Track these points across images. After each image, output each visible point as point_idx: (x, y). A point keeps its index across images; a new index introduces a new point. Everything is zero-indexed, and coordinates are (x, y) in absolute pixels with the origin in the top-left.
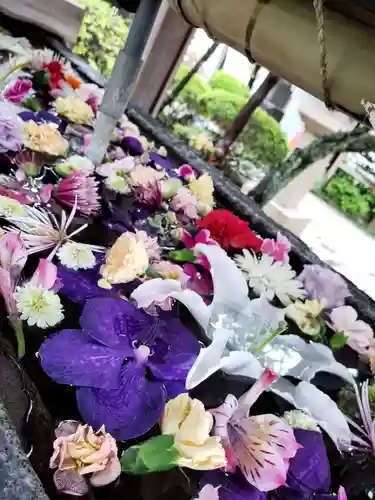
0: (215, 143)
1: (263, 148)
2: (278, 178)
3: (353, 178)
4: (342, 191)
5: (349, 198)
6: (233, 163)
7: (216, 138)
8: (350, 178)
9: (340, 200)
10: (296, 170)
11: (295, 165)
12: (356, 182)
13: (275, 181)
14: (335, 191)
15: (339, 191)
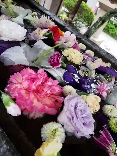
0: (68, 16)
1: (85, 17)
2: (94, 29)
3: (113, 22)
4: (109, 27)
5: (112, 29)
6: (74, 23)
7: (68, 14)
8: (112, 22)
9: (109, 31)
10: (100, 25)
11: (100, 24)
12: (113, 23)
13: (93, 30)
14: (107, 28)
15: (108, 27)
